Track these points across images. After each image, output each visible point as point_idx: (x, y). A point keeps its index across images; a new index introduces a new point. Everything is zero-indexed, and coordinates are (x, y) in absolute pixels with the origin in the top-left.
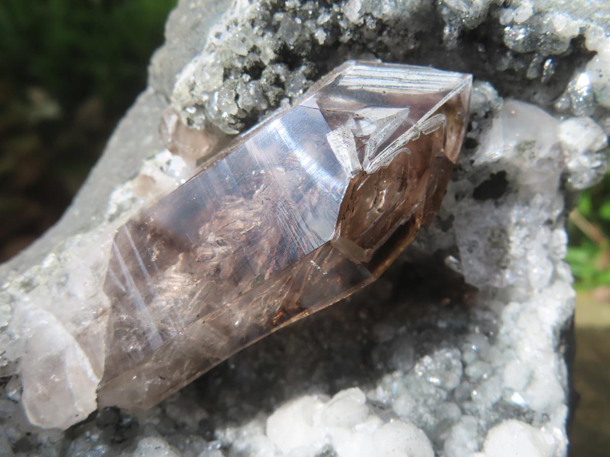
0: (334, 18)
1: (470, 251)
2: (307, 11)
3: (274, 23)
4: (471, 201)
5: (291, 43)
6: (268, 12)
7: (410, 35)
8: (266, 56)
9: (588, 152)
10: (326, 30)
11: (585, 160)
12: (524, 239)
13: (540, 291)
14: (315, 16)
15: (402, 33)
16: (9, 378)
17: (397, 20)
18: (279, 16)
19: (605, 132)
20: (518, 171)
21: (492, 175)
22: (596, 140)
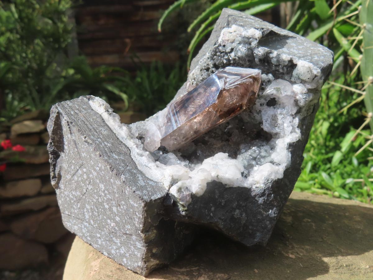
0: (228, 57)
1: (266, 121)
2: (221, 55)
3: (214, 58)
4: (266, 106)
5: (217, 63)
6: (212, 56)
7: (246, 61)
8: (211, 66)
9: (302, 94)
10: (226, 60)
11: (301, 96)
12: (282, 118)
13: (288, 135)
14: (224, 56)
15: (244, 60)
16: (142, 137)
17: (242, 57)
18: (215, 57)
19: (306, 87)
20: (279, 98)
21: (271, 99)
22: (303, 90)
